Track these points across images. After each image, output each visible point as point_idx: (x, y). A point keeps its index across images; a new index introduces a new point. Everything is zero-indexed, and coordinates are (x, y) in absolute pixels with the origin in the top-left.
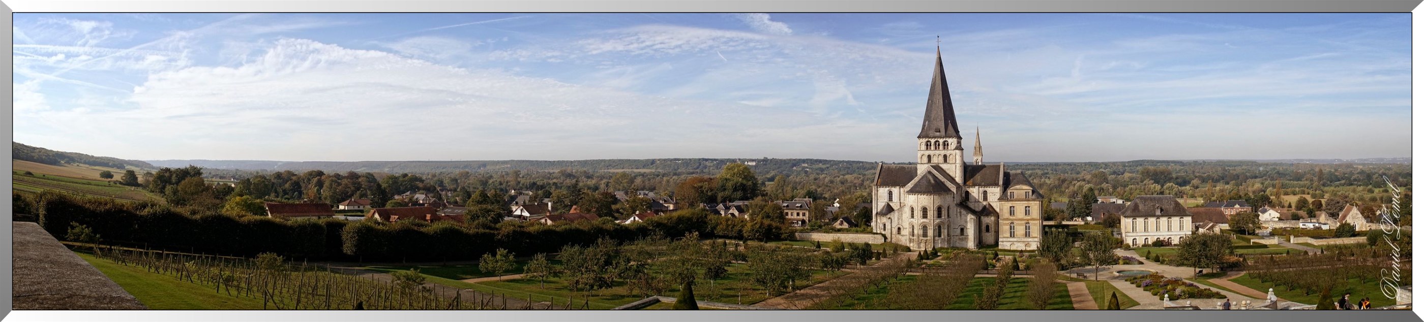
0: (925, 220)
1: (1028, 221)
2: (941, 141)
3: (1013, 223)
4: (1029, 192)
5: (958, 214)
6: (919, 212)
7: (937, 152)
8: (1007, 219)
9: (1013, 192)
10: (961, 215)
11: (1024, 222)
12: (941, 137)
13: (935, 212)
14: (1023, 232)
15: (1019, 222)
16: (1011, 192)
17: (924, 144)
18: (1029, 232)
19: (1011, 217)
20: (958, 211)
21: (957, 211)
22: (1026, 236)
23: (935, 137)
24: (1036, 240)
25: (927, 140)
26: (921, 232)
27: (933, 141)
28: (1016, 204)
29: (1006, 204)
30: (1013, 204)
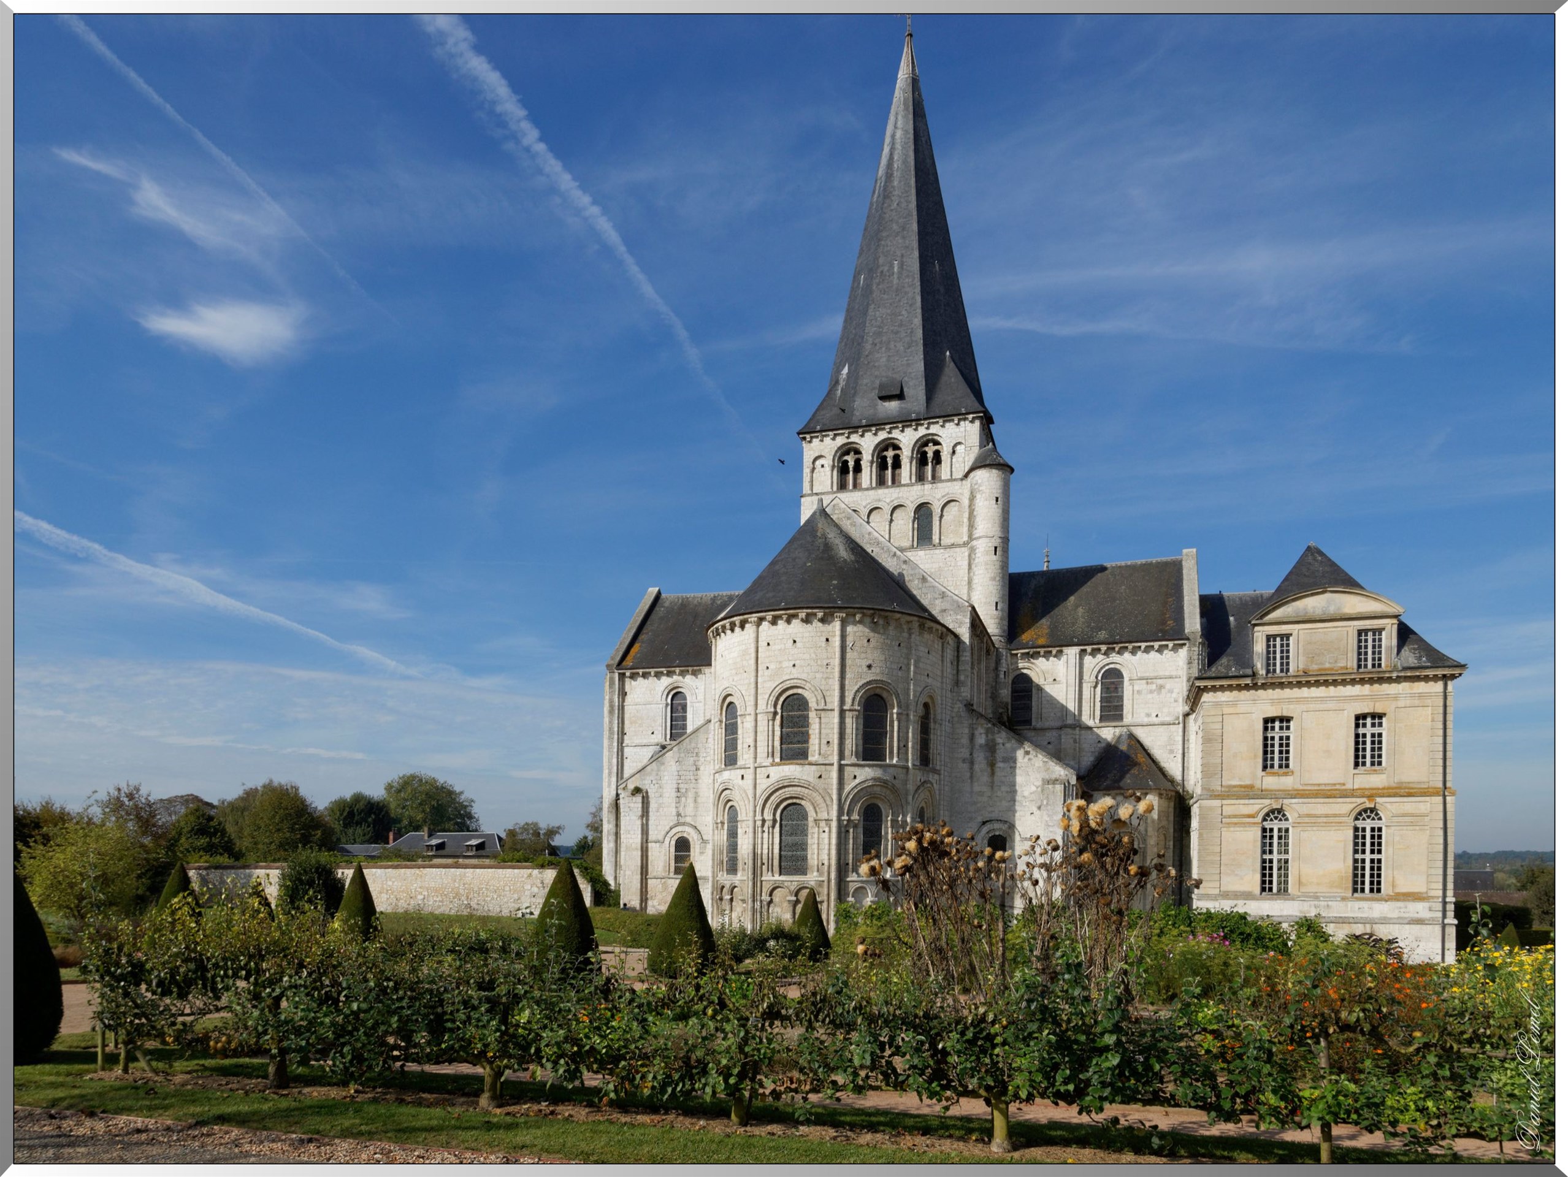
0: (792, 771)
1: (1370, 797)
2: (907, 439)
3: (1278, 813)
4: (1380, 631)
5: (980, 758)
6: (763, 721)
7: (888, 496)
8: (1248, 792)
9: (1286, 637)
10: (992, 765)
11: (1345, 807)
12: (906, 421)
13: (849, 722)
14: (1344, 865)
15: (1320, 807)
16: (1269, 638)
17: (827, 462)
18: (1376, 865)
19: (1271, 782)
20: (981, 740)
21: (972, 738)
22: (1357, 887)
23: (876, 424)
24: (1419, 909)
25: (841, 441)
26: (771, 843)
27: (867, 443)
28: (1298, 700)
29: (1241, 708)
30: (1280, 701)
